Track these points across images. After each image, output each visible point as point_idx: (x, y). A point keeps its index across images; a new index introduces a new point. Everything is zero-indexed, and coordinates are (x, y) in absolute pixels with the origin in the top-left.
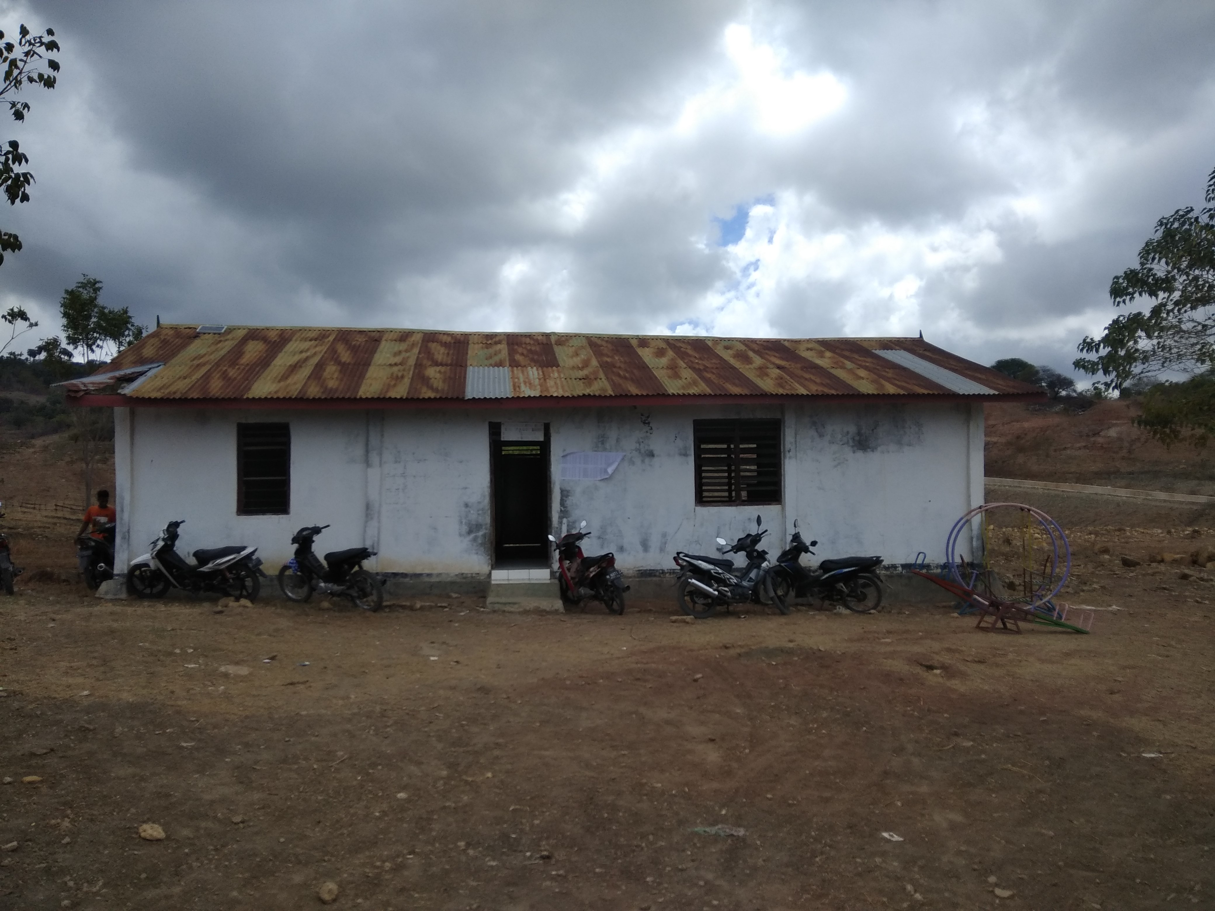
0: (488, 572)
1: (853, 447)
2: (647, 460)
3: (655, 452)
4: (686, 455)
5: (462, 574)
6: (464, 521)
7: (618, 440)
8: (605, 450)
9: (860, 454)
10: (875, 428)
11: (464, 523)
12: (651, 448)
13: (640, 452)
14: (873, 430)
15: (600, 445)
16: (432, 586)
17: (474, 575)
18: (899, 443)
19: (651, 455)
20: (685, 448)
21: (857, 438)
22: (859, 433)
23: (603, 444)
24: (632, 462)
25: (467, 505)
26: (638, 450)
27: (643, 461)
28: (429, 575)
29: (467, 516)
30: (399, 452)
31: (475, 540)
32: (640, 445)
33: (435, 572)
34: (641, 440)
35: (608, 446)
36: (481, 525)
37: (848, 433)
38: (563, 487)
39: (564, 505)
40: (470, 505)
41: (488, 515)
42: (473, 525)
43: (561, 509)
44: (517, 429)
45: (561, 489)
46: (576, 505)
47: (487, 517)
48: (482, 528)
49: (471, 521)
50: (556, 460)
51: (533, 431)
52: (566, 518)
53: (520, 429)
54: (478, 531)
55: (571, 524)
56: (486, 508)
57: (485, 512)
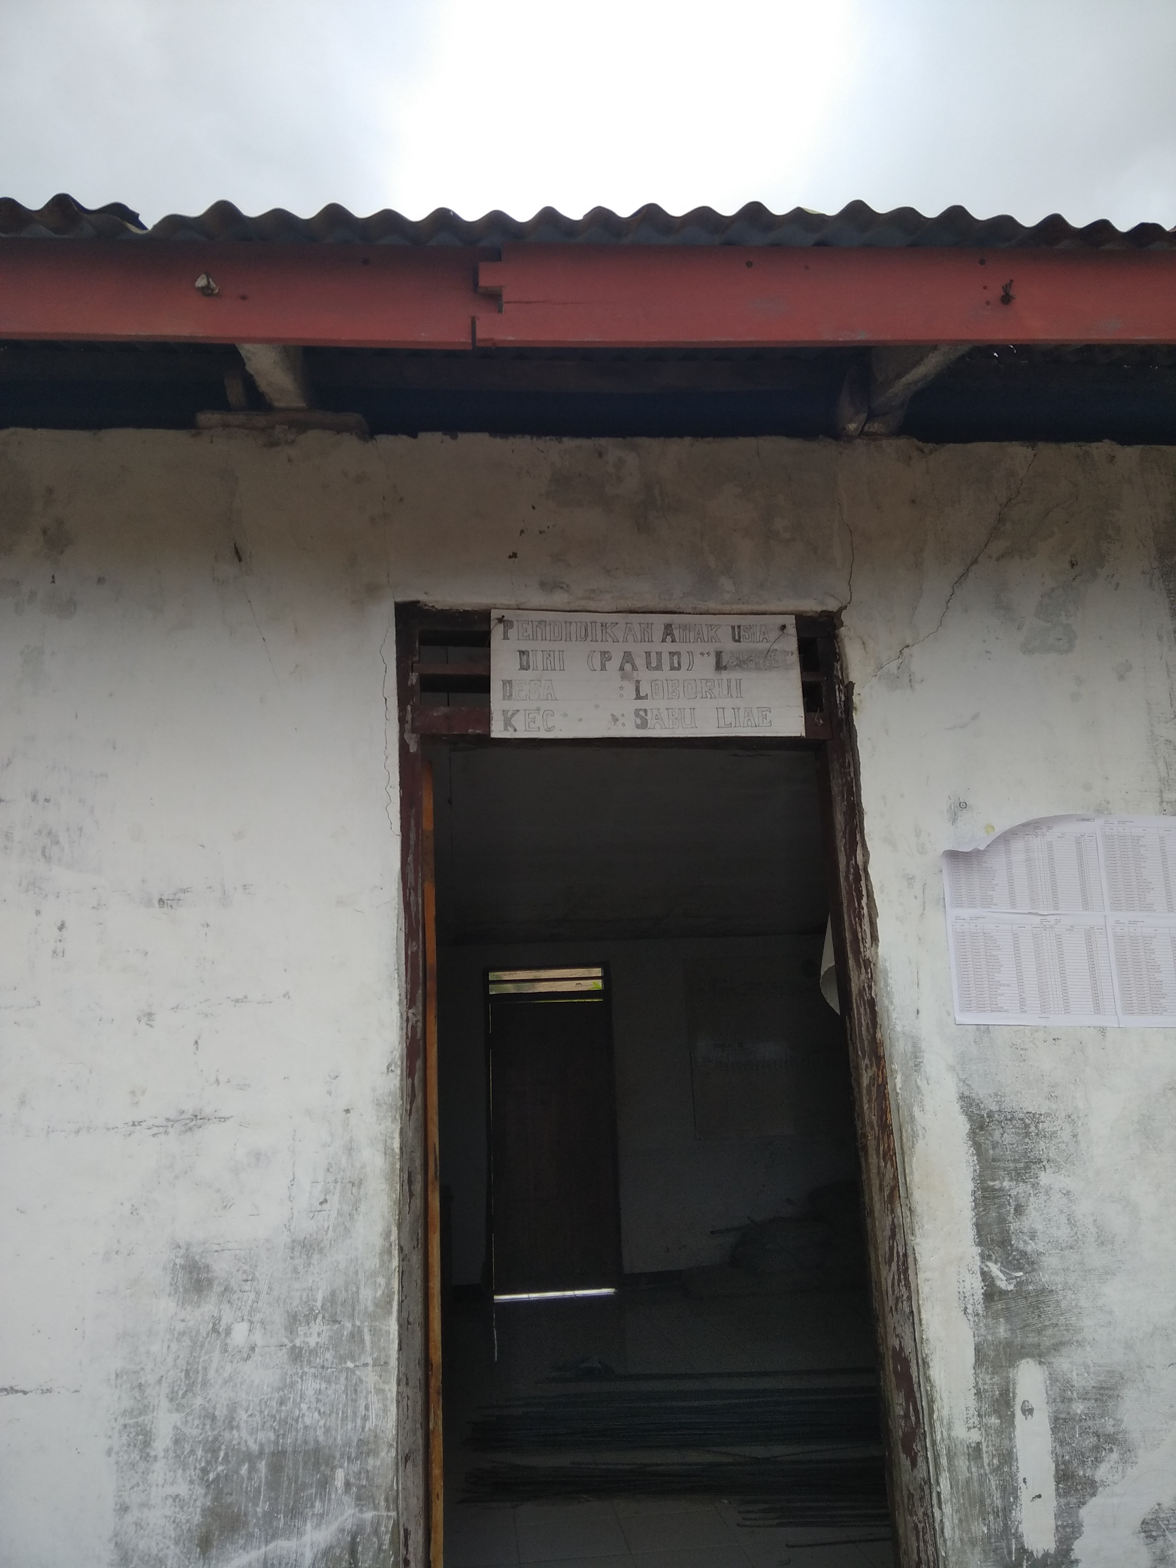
6: (165, 1425)
25: (194, 1277)
29: (192, 1378)
36: (319, 1460)
38: (981, 1091)
39: (1004, 1242)
40: (221, 1267)
41: (381, 1364)
42: (251, 1458)
43: (986, 1276)
44: (605, 656)
45: (968, 1104)
46: (1104, 1240)
47: (370, 1377)
48: (325, 1483)
49: (231, 1424)
50: (910, 879)
51: (719, 666)
52: (1039, 1354)
53: (628, 657)
54: (295, 1513)
55: (1079, 1408)
56: (368, 1296)
57: (356, 1336)
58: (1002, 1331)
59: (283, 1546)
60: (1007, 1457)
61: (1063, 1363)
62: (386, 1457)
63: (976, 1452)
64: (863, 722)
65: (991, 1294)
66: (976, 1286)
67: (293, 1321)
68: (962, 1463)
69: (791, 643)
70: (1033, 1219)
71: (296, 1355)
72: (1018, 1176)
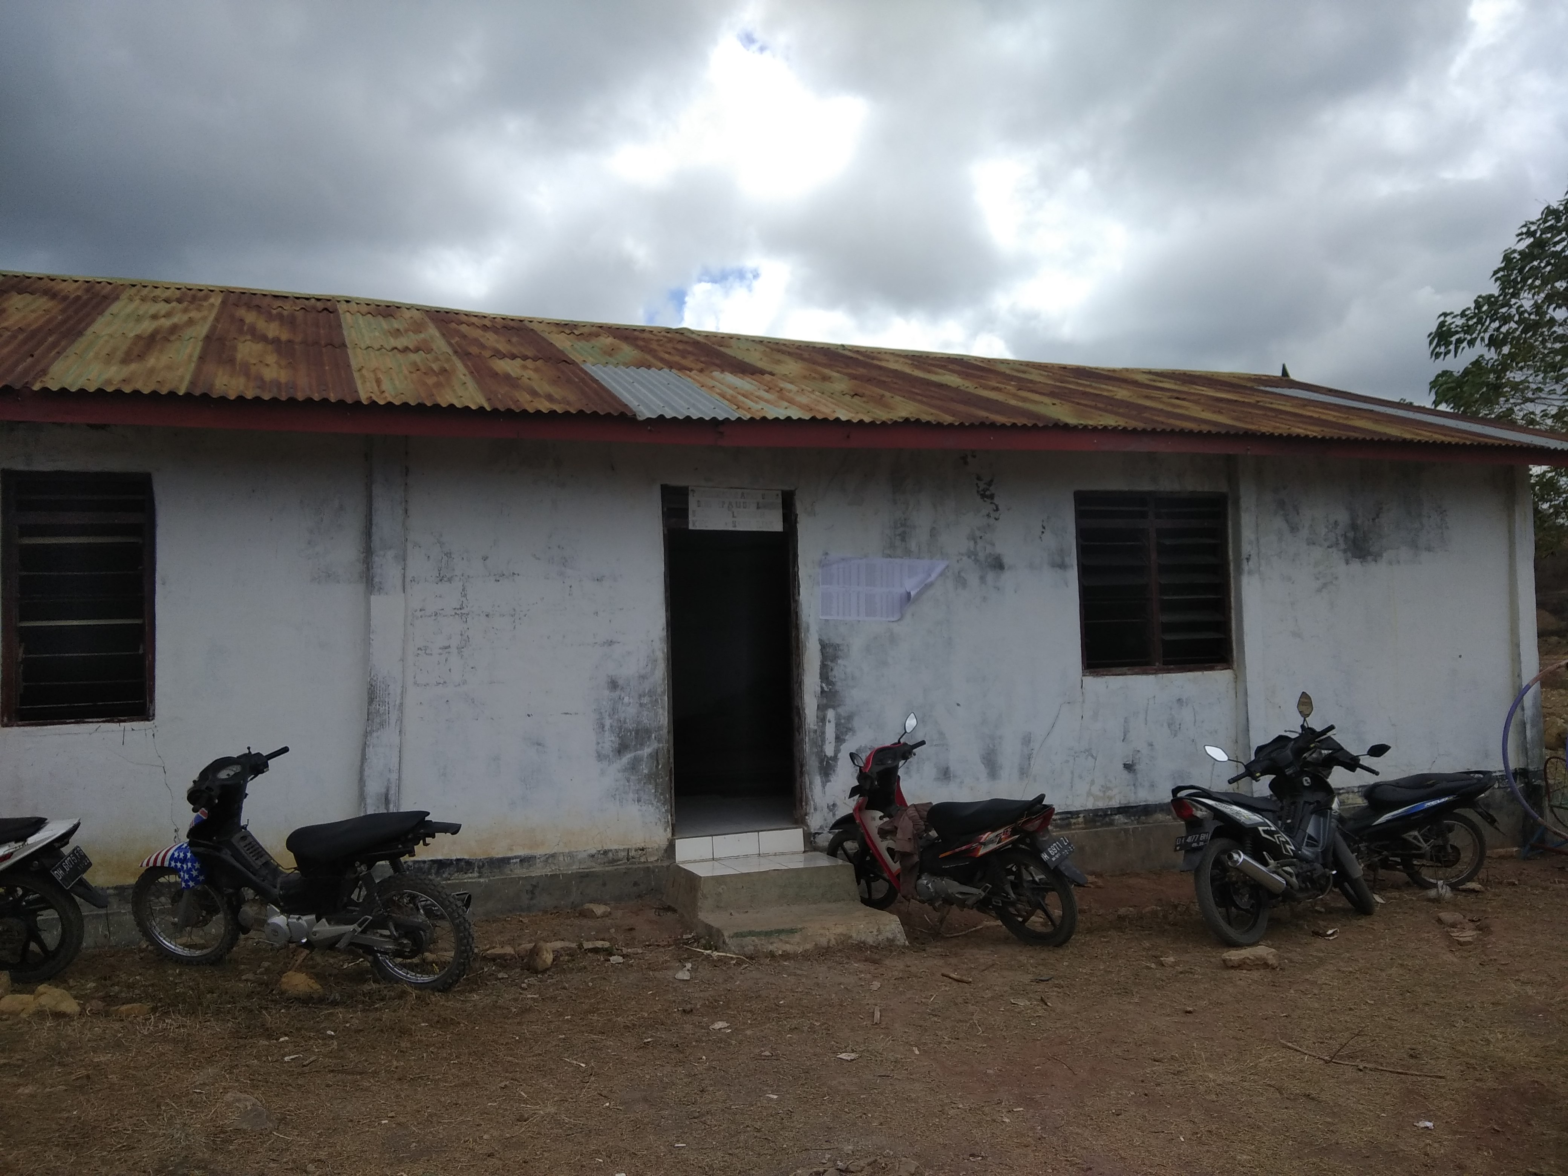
0: (664, 843)
1: (1345, 551)
2: (990, 576)
3: (1007, 560)
4: (1062, 566)
5: (606, 852)
6: (608, 722)
7: (933, 533)
8: (908, 553)
9: (1356, 566)
10: (1378, 516)
11: (607, 727)
12: (999, 549)
13: (976, 561)
14: (1373, 520)
15: (898, 543)
16: (534, 887)
17: (632, 853)
18: (1414, 545)
19: (998, 565)
20: (1062, 552)
21: (1351, 535)
22: (1354, 527)
23: (903, 540)
24: (961, 581)
25: (614, 685)
26: (972, 554)
27: (982, 579)
28: (526, 861)
29: (614, 711)
30: (449, 554)
31: (633, 766)
32: (976, 542)
33: (539, 852)
34: (978, 533)
35: (913, 545)
36: (648, 731)
37: (1336, 523)
38: (825, 638)
39: (827, 678)
40: (621, 682)
41: (663, 708)
42: (630, 731)
43: (822, 687)
44: (724, 503)
45: (821, 641)
46: (853, 678)
47: (660, 711)
48: (649, 737)
49: (625, 722)
50: (810, 576)
51: (758, 508)
52: (834, 707)
53: (730, 503)
54: (642, 745)
55: (843, 721)
56: (659, 690)
57: (656, 700)
58: (825, 701)
59: (639, 752)
60: (823, 733)
61: (840, 710)
62: (665, 731)
63: (815, 731)
64: (800, 528)
65: (823, 691)
66: (819, 689)
67: (640, 696)
68: (812, 734)
69: (780, 501)
70: (835, 672)
71: (641, 705)
72: (832, 661)
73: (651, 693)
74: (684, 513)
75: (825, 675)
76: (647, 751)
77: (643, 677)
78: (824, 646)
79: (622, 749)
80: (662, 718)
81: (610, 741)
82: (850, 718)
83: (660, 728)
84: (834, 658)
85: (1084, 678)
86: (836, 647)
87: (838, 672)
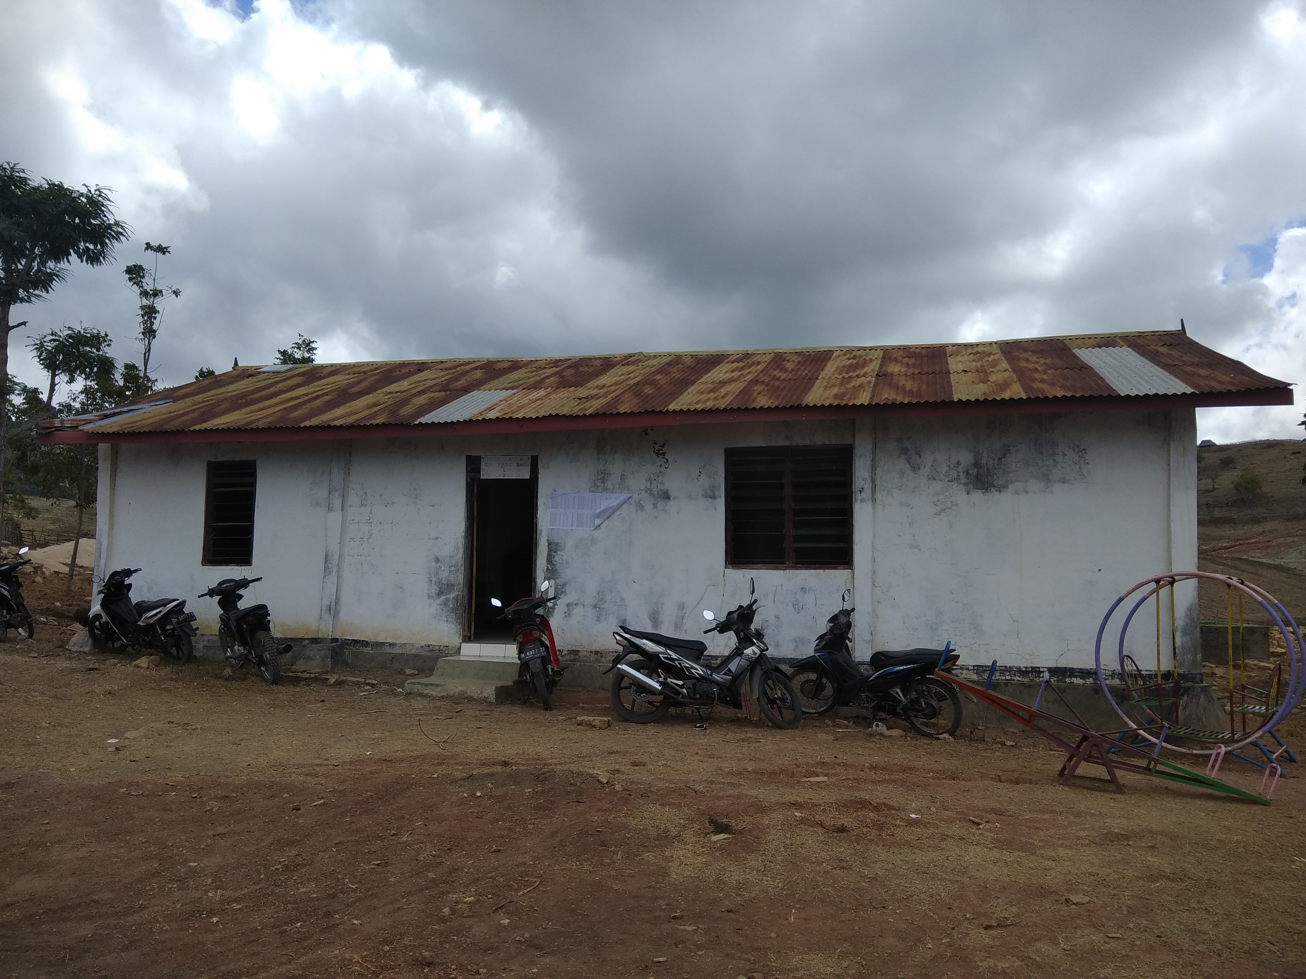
0: (458, 645)
1: (966, 484)
2: (660, 504)
3: (672, 494)
4: (713, 497)
5: (429, 646)
7: (623, 477)
8: (606, 490)
9: (978, 496)
10: (1004, 456)
11: (433, 582)
12: (666, 487)
13: (651, 494)
14: (1000, 459)
15: (599, 484)
16: (394, 658)
17: (442, 648)
18: (1046, 478)
19: (666, 496)
20: (713, 488)
21: (975, 471)
22: (977, 464)
23: (603, 482)
24: (640, 507)
26: (649, 490)
27: (655, 505)
28: (392, 645)
30: (365, 493)
31: (445, 603)
32: (651, 483)
33: (398, 642)
34: (653, 477)
35: (609, 485)
37: (958, 463)
38: (550, 539)
39: (551, 562)
43: (547, 567)
44: (499, 464)
45: (548, 540)
51: (517, 466)
53: (503, 464)
58: (549, 575)
59: (448, 596)
61: (558, 580)
62: (462, 585)
64: (540, 476)
65: (548, 569)
69: (530, 461)
73: (455, 565)
74: (478, 471)
75: (550, 560)
76: (452, 595)
77: (451, 557)
78: (550, 544)
79: (440, 594)
80: (460, 578)
81: (434, 589)
82: (564, 585)
83: (459, 584)
84: (556, 551)
85: (726, 570)
86: (557, 544)
87: (557, 559)
